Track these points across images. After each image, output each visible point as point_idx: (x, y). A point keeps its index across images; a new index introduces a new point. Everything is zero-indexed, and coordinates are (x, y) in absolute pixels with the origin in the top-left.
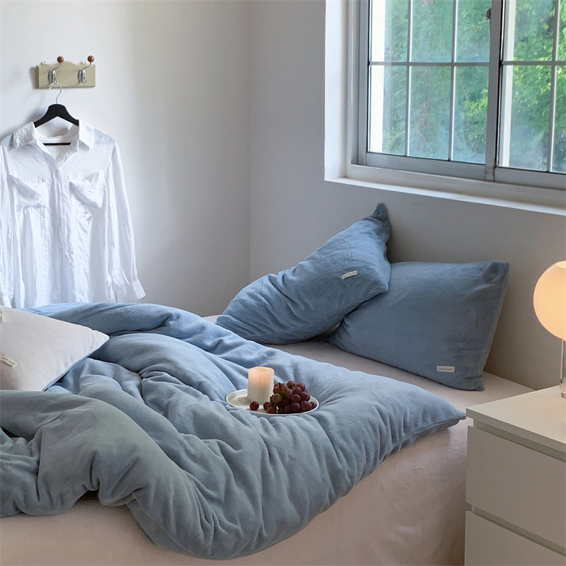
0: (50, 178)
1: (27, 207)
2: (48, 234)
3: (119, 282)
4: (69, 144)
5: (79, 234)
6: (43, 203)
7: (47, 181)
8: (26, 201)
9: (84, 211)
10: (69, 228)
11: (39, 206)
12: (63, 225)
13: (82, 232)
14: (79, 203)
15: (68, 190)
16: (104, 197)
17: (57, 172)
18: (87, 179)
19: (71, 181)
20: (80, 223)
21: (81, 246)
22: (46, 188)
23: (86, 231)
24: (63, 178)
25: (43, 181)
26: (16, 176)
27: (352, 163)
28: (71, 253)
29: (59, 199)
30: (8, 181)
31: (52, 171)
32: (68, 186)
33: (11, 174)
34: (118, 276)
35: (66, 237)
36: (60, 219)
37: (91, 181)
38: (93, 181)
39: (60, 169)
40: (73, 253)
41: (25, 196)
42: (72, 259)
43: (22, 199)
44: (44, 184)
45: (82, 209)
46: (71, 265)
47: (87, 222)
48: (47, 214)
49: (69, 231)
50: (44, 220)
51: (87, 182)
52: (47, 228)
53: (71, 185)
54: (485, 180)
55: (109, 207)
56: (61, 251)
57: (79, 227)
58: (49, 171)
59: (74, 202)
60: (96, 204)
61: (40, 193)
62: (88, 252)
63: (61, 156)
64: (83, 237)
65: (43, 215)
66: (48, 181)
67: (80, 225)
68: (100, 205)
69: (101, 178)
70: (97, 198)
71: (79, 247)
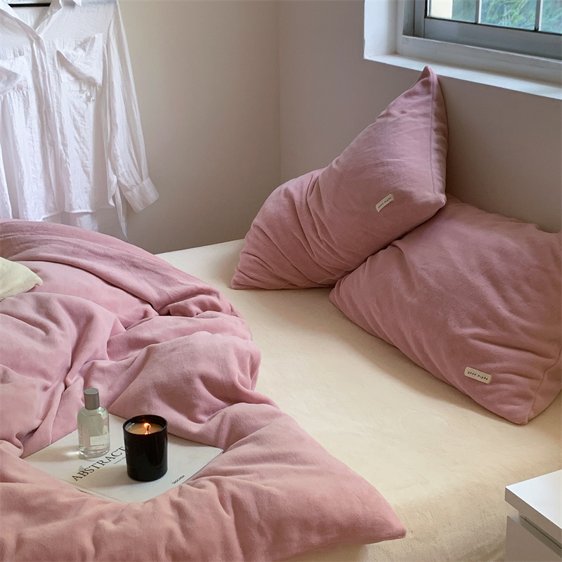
0: (30, 48)
2: (35, 124)
3: (127, 181)
7: (26, 54)
10: (60, 113)
13: (78, 118)
14: (72, 79)
15: (56, 62)
16: (105, 70)
17: (38, 39)
18: (80, 46)
19: (58, 49)
20: (74, 105)
22: (26, 63)
24: (46, 46)
25: (20, 55)
27: (404, 34)
28: (64, 144)
29: (44, 76)
31: (30, 39)
34: (126, 174)
35: (58, 124)
37: (84, 49)
38: (87, 49)
40: (67, 146)
42: (67, 154)
44: (22, 58)
45: (75, 87)
46: (66, 161)
48: (32, 98)
53: (59, 54)
57: (73, 111)
58: (27, 40)
59: (65, 76)
60: (94, 80)
63: (38, 22)
64: (80, 125)
65: (26, 99)
67: (75, 108)
68: (99, 80)
69: (99, 44)
71: (75, 138)
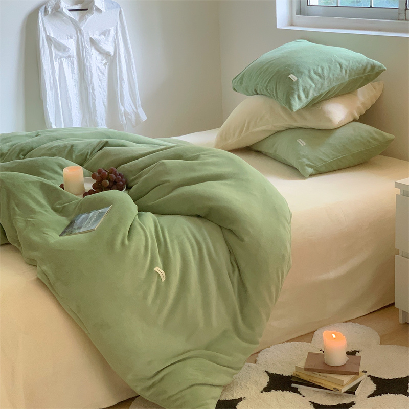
0: (76, 35)
1: (61, 58)
2: (77, 77)
3: (129, 110)
4: (87, 9)
6: (71, 54)
7: (74, 38)
8: (60, 54)
9: (101, 59)
10: (91, 72)
11: (69, 57)
12: (86, 69)
14: (97, 53)
15: (89, 43)
16: (115, 47)
17: (80, 30)
18: (102, 34)
19: (91, 36)
20: (99, 68)
21: (100, 84)
23: (103, 74)
24: (85, 34)
25: (71, 38)
26: (52, 35)
27: (297, 15)
28: (93, 89)
29: (83, 50)
30: (47, 40)
31: (77, 31)
32: (89, 40)
33: (48, 34)
34: (128, 106)
35: (90, 78)
36: (85, 65)
37: (105, 36)
39: (82, 28)
40: (95, 90)
41: (59, 50)
42: (94, 95)
43: (57, 52)
44: (72, 40)
45: (99, 57)
46: (94, 99)
47: (104, 67)
48: (75, 63)
49: (92, 75)
50: (73, 67)
51: (103, 36)
52: (76, 73)
53: (91, 39)
54: (399, 20)
55: (119, 54)
56: (87, 89)
57: (98, 70)
58: (75, 30)
59: (94, 52)
60: (109, 53)
61: (70, 47)
62: (106, 89)
63: (82, 19)
64: (101, 78)
65: (72, 63)
68: (112, 53)
69: (112, 33)
70: (110, 49)
71: (99, 86)
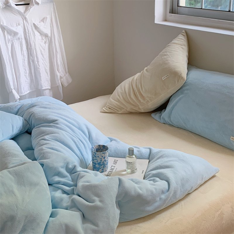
0: (23, 23)
4: (29, 4)
5: (41, 51)
6: (20, 37)
9: (41, 38)
11: (19, 39)
13: (42, 50)
16: (51, 30)
17: (26, 18)
18: (41, 21)
19: (34, 22)
20: (41, 45)
21: (42, 57)
22: (21, 28)
23: (44, 50)
24: (29, 21)
25: (19, 25)
26: (5, 25)
29: (29, 34)
31: (23, 18)
32: (32, 25)
38: (45, 22)
39: (27, 17)
41: (11, 35)
45: (40, 38)
46: (39, 68)
47: (44, 45)
51: (42, 23)
53: (34, 24)
56: (33, 61)
60: (47, 34)
61: (18, 32)
64: (43, 53)
66: (22, 25)
67: (41, 46)
68: (49, 35)
69: (49, 20)
70: (48, 31)
